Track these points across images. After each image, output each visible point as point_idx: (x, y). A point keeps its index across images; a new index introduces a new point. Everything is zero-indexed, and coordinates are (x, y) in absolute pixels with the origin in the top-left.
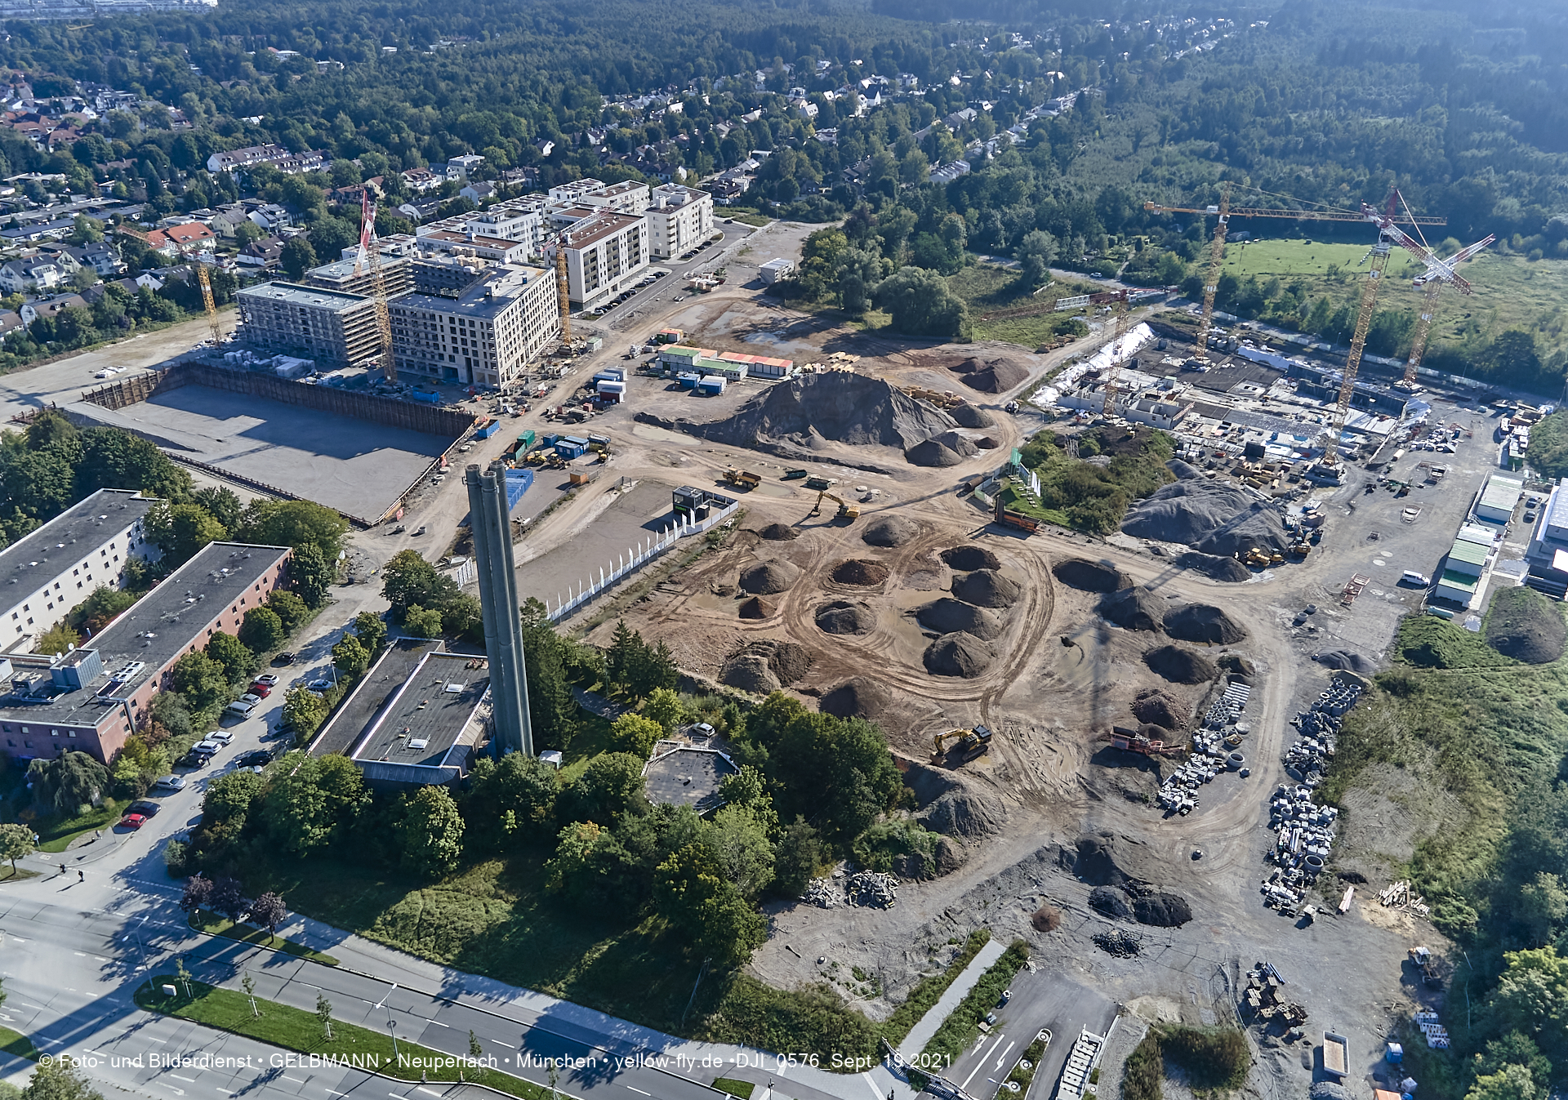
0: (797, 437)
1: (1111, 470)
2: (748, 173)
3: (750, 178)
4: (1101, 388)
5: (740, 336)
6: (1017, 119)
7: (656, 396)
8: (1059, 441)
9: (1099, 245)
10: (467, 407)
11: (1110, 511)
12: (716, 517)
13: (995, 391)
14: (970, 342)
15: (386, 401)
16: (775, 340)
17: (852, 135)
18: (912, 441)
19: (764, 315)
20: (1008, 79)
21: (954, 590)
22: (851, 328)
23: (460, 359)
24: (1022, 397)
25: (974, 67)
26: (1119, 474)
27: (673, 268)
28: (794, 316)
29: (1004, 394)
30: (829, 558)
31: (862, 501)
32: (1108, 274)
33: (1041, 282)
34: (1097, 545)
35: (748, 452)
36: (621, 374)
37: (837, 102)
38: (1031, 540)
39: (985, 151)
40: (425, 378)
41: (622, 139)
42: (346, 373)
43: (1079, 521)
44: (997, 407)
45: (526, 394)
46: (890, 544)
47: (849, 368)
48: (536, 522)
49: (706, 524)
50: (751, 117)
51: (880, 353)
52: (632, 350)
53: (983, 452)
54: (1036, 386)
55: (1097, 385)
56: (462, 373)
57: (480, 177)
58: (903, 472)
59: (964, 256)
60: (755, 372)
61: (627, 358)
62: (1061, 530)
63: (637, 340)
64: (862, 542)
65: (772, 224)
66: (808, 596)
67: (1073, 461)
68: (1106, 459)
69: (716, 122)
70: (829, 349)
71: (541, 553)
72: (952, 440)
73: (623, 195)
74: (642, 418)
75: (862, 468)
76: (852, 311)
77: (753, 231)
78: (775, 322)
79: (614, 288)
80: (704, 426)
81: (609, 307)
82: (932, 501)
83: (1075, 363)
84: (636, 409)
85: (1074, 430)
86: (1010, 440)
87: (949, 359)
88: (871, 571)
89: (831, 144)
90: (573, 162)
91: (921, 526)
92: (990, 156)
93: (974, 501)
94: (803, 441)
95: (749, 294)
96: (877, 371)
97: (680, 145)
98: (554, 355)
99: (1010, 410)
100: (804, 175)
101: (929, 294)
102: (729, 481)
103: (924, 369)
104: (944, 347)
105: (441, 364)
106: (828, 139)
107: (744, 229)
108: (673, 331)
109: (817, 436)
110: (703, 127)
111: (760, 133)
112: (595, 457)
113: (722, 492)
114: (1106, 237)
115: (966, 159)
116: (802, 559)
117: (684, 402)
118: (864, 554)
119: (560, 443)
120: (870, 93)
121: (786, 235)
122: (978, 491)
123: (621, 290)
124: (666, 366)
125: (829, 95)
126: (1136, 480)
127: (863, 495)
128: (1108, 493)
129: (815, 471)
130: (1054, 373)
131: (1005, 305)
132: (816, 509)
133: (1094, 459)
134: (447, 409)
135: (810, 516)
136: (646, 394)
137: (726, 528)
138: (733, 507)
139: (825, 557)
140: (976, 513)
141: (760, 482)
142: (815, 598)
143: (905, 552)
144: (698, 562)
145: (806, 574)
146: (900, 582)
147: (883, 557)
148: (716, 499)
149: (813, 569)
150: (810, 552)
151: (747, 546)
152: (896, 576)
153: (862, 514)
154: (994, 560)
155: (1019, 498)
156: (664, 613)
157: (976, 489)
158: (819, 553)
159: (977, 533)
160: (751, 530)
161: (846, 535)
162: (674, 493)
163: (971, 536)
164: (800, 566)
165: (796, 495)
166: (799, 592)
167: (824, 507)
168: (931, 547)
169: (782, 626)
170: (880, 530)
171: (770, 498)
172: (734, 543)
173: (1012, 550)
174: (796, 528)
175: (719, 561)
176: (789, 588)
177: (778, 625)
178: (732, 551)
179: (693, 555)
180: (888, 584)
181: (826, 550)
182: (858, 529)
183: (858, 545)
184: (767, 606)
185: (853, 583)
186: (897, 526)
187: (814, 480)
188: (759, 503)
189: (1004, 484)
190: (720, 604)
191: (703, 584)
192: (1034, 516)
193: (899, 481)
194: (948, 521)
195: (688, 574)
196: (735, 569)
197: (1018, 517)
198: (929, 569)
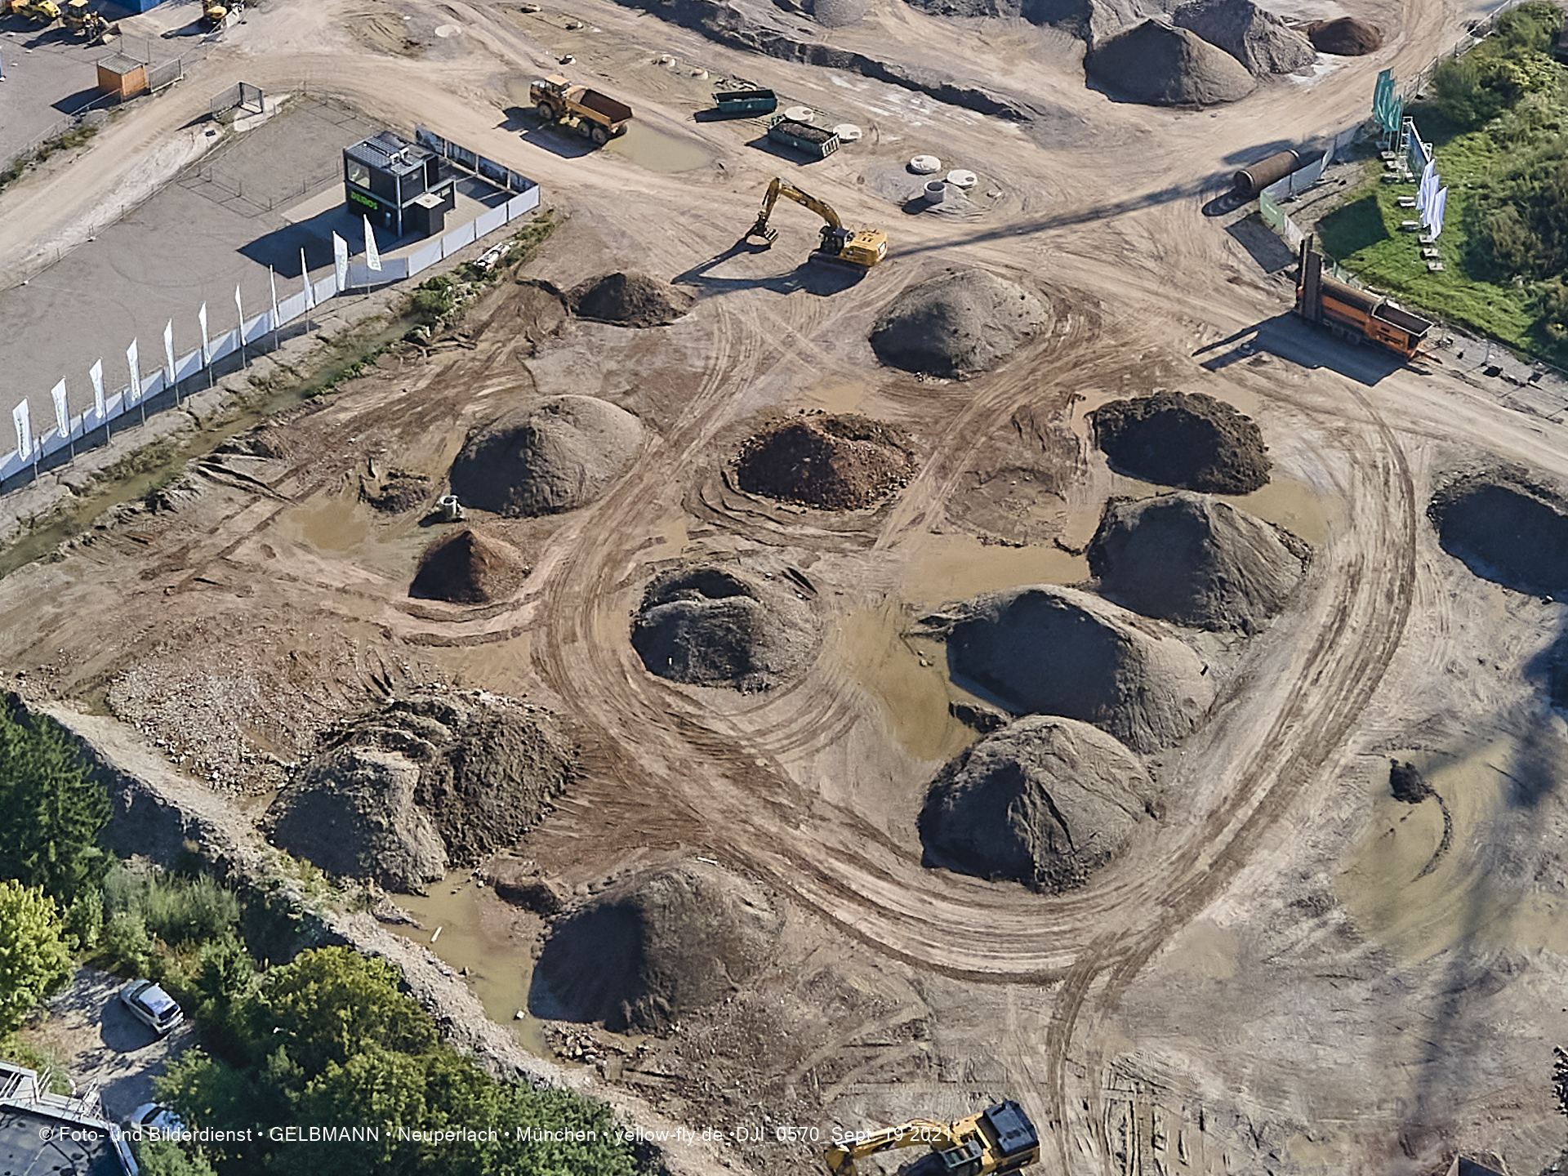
12: (467, 230)
21: (1097, 553)
30: (747, 401)
31: (912, 208)
38: (1392, 387)
46: (944, 366)
62: (1496, 358)
64: (864, 353)
66: (639, 533)
72: (1232, 23)
82: (1125, 225)
88: (853, 462)
91: (1063, 311)
93: (1257, 233)
102: (544, 114)
113: (513, 151)
116: (664, 399)
122: (1267, 204)
127: (920, 189)
129: (803, 96)
132: (760, 229)
135: (739, 247)
137: (476, 272)
138: (521, 204)
139: (739, 396)
140: (1247, 276)
141: (628, 124)
142: (656, 547)
143: (984, 398)
144: (357, 384)
145: (659, 454)
146: (936, 505)
147: (913, 410)
148: (482, 171)
149: (687, 436)
150: (697, 377)
151: (520, 341)
152: (931, 482)
153: (895, 255)
154: (1254, 453)
155: (1393, 233)
156: (194, 556)
157: (1267, 193)
158: (725, 379)
159: (1229, 347)
160: (547, 287)
161: (826, 324)
162: (347, 156)
163: (1207, 357)
164: (649, 423)
165: (723, 172)
166: (619, 515)
167: (788, 222)
168: (1071, 386)
169: (527, 637)
170: (929, 315)
171: (648, 178)
172: (487, 325)
173: (1322, 417)
174: (686, 288)
175: (422, 384)
176: (587, 503)
177: (516, 632)
178: (470, 354)
179: (356, 360)
180: (896, 513)
181: (750, 374)
182: (869, 304)
183: (852, 360)
184: (499, 562)
185: (792, 497)
186: (978, 310)
187: (786, 127)
188: (604, 194)
189: (1362, 180)
190: (371, 540)
191: (345, 461)
192: (1425, 302)
193: (1044, 146)
194: (1153, 299)
195: (315, 423)
196: (456, 418)
197: (1362, 305)
198: (1043, 465)
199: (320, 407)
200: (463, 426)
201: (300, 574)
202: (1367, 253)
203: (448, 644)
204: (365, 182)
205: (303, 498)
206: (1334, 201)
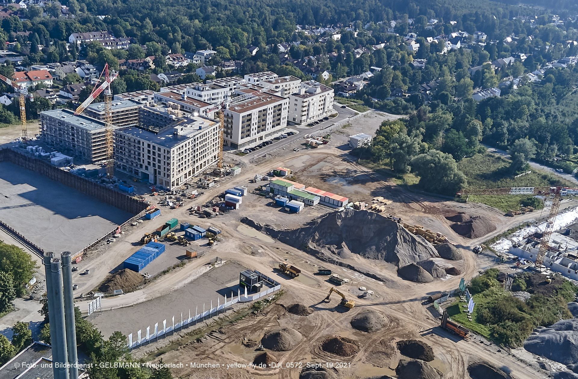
0: (334, 248)
1: (528, 304)
2: (365, 79)
3: (365, 82)
4: (539, 246)
5: (324, 178)
6: (539, 67)
7: (259, 208)
8: (500, 278)
9: (567, 152)
10: (147, 198)
11: (519, 332)
12: (265, 292)
13: (470, 237)
14: (465, 202)
15: (103, 188)
16: (345, 183)
17: (433, 65)
18: (405, 261)
19: (343, 166)
20: (541, 42)
21: (398, 370)
22: (393, 183)
23: (151, 169)
24: (487, 243)
25: (523, 32)
26: (532, 307)
27: (301, 131)
28: (362, 169)
29: (475, 240)
30: (325, 333)
31: (360, 297)
32: (567, 171)
33: (521, 170)
34: (504, 354)
35: (300, 253)
36: (242, 191)
37: (433, 44)
38: (461, 343)
39: (512, 84)
40: (131, 177)
41: (298, 51)
42: (89, 167)
43: (496, 335)
44: (468, 248)
45: (184, 195)
46: (366, 330)
47: (383, 208)
48: (155, 278)
49: (256, 297)
50: (378, 47)
51: (406, 201)
52: (256, 178)
53: (449, 276)
54: (498, 237)
55: (537, 243)
56: (151, 177)
57: (212, 63)
58: (393, 281)
59: (479, 146)
60: (323, 202)
61: (252, 181)
62: (483, 339)
63: (262, 171)
64: (349, 326)
65: (370, 111)
66: (301, 357)
67: (507, 293)
68: (528, 295)
69: (356, 48)
70: (375, 194)
71: (150, 299)
72: (429, 266)
73: (284, 84)
74: (246, 221)
75: (368, 275)
76: (398, 172)
77: (356, 114)
78: (349, 172)
79: (261, 138)
80: (279, 232)
81: (253, 149)
82: (405, 305)
83: (528, 226)
84: (243, 214)
85: (514, 271)
86: (469, 271)
87: (448, 212)
88: (347, 347)
89: (420, 68)
90: (264, 61)
91: (391, 321)
92: (515, 87)
93: (433, 310)
94: (336, 251)
95: (339, 152)
96: (400, 212)
97: (331, 59)
98: (211, 174)
99: (476, 251)
100: (396, 85)
101: (444, 169)
102: (282, 271)
103: (430, 216)
104: (448, 203)
105: (140, 170)
106: (420, 65)
107: (351, 113)
108: (285, 169)
109: (346, 249)
110: (347, 50)
111: (379, 57)
112: (206, 241)
113: (275, 277)
114: (572, 147)
115: (500, 87)
116: (307, 330)
117: (274, 214)
118: (349, 333)
119: (189, 230)
120: (454, 41)
121: (375, 119)
122: (435, 303)
123: (265, 140)
124: (272, 191)
125: (430, 39)
126: (543, 313)
127: (361, 293)
128: (522, 319)
129: (337, 272)
130: (513, 230)
131: (495, 181)
132: (328, 298)
133: (520, 293)
134: (135, 198)
135: (323, 301)
136: (254, 206)
137: (267, 301)
138: (277, 288)
139: (322, 331)
140: (431, 318)
141: (300, 274)
142: (305, 360)
143: (375, 337)
144: (242, 321)
145: (305, 342)
146: (364, 357)
147: (359, 338)
148: (268, 280)
149: (311, 339)
150: (314, 327)
151: (276, 316)
152: (363, 353)
153: (357, 306)
154: (431, 353)
155: (462, 312)
156: (207, 352)
157: (435, 301)
158: (320, 328)
159: (426, 332)
160: (282, 305)
161: (341, 319)
162: (241, 274)
163: (422, 333)
164: (303, 335)
165: (320, 286)
166: (297, 353)
167: (333, 297)
168: (393, 336)
169: (277, 375)
170: (364, 319)
171: (304, 286)
172: (269, 312)
173: (446, 348)
174: (311, 309)
175: (255, 322)
176: (290, 350)
177: (275, 374)
178: (266, 317)
179: (241, 316)
180: (355, 358)
181: (325, 327)
182: (350, 316)
183: (347, 327)
184: (272, 360)
185: (333, 353)
186: (374, 319)
187: (334, 278)
188: (294, 288)
189: (456, 301)
190: (244, 353)
191: (239, 336)
192: (468, 327)
193: (388, 287)
194: (411, 321)
195: (232, 328)
196: (263, 330)
197: (456, 326)
198: (386, 352)
199: (234, 325)
200: (264, 332)
201: (230, 358)
202: (456, 316)
203: (261, 375)
204: (244, 280)
205: (230, 343)
206: (449, 305)
